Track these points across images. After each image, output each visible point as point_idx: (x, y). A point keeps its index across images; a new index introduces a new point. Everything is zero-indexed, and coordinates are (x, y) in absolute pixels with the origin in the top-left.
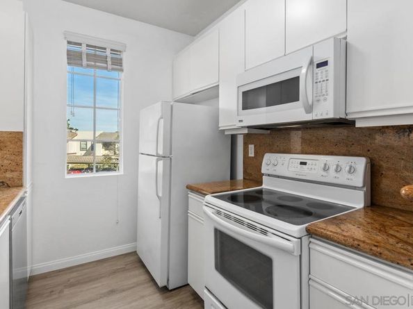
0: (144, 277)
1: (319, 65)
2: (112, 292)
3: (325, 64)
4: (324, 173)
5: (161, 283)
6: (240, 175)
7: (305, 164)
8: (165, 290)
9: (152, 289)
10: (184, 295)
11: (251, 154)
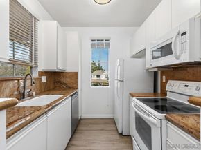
0: (115, 128)
1: (182, 35)
2: (102, 130)
3: (185, 33)
4: (197, 92)
5: (120, 131)
6: (159, 91)
7: (187, 86)
8: (121, 134)
9: (116, 133)
10: (128, 139)
11: (164, 81)
